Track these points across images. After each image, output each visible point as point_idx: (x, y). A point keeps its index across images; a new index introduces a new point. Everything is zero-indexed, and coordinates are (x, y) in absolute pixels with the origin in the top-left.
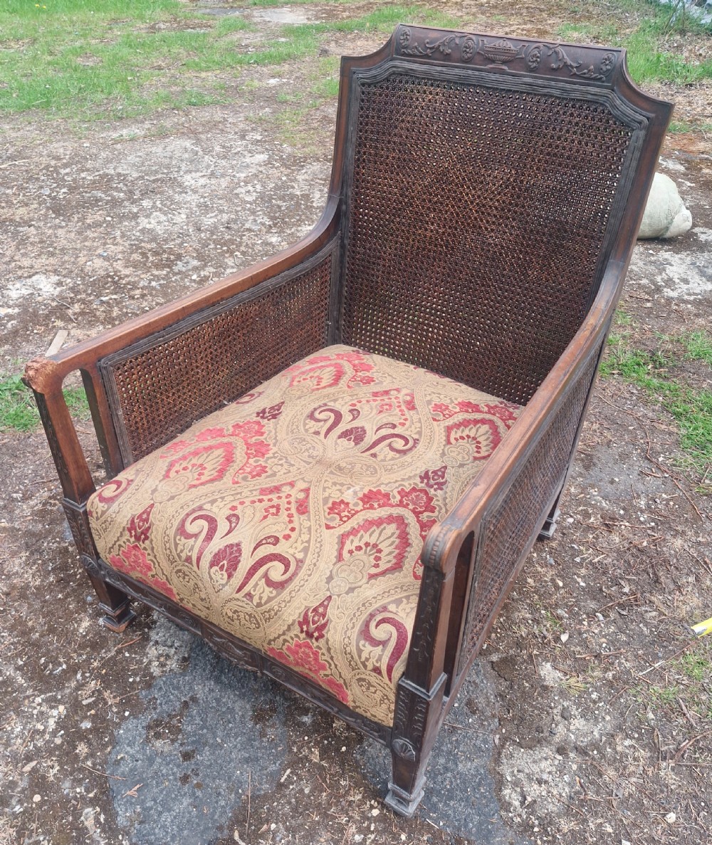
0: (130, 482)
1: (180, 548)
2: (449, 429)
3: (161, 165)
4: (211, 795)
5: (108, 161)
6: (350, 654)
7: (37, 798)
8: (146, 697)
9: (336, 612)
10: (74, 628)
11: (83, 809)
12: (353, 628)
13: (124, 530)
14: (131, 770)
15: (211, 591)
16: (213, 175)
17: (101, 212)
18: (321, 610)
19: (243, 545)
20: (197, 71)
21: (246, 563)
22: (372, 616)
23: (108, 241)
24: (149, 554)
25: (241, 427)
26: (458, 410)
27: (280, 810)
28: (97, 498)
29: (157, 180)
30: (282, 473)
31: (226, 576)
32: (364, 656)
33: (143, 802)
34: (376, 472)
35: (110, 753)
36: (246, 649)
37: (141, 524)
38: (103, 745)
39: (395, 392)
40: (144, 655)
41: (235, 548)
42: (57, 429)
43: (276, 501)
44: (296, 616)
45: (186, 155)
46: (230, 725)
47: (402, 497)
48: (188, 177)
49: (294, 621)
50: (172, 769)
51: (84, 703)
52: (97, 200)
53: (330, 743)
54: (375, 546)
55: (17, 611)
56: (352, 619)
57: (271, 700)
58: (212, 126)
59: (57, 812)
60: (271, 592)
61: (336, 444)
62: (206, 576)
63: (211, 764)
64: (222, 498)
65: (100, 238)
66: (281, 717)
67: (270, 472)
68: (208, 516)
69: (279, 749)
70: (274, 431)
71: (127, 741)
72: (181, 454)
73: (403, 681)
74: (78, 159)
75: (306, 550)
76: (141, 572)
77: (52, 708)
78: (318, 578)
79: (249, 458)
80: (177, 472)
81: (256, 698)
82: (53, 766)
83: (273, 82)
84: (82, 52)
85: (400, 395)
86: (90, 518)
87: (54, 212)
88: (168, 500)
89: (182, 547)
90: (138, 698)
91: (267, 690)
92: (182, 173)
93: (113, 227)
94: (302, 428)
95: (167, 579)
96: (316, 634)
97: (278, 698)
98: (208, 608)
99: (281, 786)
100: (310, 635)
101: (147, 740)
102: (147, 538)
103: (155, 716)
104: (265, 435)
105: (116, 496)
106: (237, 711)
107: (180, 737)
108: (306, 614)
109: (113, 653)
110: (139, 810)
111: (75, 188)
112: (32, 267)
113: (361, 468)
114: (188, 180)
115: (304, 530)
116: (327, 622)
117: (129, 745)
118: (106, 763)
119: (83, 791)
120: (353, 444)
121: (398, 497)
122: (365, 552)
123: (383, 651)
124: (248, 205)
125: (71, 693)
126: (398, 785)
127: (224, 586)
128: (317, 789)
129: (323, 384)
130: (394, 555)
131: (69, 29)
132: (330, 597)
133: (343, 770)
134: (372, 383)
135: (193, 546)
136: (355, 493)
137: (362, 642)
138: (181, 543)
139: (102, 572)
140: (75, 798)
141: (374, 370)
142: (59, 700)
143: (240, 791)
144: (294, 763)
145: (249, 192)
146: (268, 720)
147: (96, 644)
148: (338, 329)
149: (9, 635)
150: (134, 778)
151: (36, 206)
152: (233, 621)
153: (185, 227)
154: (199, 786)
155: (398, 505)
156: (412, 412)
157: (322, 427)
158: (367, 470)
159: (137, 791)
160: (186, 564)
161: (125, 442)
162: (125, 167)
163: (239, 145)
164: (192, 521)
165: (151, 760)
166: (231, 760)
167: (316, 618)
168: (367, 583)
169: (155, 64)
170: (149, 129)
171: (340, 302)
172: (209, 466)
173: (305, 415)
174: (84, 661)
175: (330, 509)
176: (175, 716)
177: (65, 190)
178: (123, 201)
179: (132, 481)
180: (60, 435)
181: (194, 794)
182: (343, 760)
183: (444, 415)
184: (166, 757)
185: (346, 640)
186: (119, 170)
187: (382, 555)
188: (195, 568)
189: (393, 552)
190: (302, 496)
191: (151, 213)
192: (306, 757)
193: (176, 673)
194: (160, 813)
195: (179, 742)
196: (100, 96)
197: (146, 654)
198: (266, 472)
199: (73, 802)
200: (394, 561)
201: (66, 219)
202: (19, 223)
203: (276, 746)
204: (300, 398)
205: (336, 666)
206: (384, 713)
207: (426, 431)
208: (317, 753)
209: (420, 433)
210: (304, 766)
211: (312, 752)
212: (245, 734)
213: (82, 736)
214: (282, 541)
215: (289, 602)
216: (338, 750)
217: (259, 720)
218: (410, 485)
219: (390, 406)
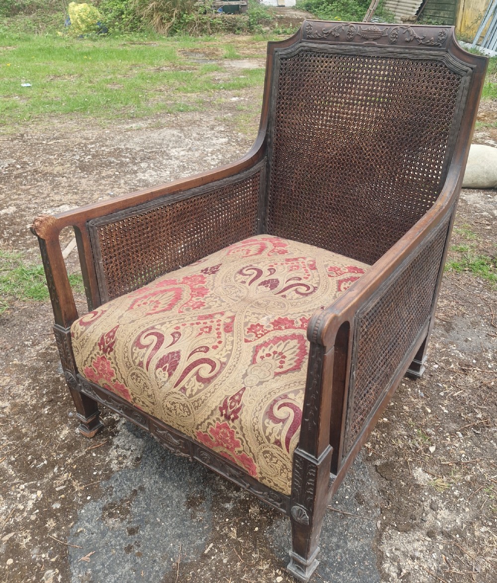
0: (103, 312)
1: (135, 355)
2: (340, 283)
3: (156, 144)
4: (148, 561)
5: (121, 141)
6: (257, 430)
7: (10, 561)
8: (105, 485)
9: (248, 399)
10: (57, 435)
11: (45, 570)
12: (260, 410)
13: (95, 345)
14: (87, 541)
15: (156, 388)
16: (190, 149)
17: (112, 169)
18: (237, 398)
19: (181, 353)
20: (185, 93)
21: (183, 365)
22: (275, 401)
23: (115, 186)
24: (112, 363)
25: (189, 278)
26: (347, 270)
27: (203, 576)
28: (79, 323)
29: (153, 152)
30: (215, 306)
31: (167, 375)
32: (268, 431)
33: (94, 565)
34: (285, 306)
35: (72, 527)
36: (181, 438)
37: (108, 340)
38: (67, 521)
39: (302, 259)
40: (107, 455)
41: (176, 355)
42: (53, 267)
43: (209, 324)
44: (218, 403)
45: (174, 138)
46: (168, 509)
47: (303, 323)
48: (174, 150)
49: (216, 407)
50: (119, 541)
51: (57, 489)
52: (111, 163)
53: (246, 524)
54: (281, 353)
55: (16, 422)
56: (260, 403)
57: (201, 491)
58: (193, 123)
59: (24, 573)
60: (200, 386)
61: (257, 289)
62: (153, 376)
63: (151, 538)
64: (170, 322)
65: (109, 184)
66: (208, 503)
67: (207, 306)
68: (158, 333)
69: (205, 527)
70: (212, 281)
71: (86, 519)
72: (143, 295)
73: (298, 450)
74: (100, 140)
75: (228, 356)
76: (106, 378)
77: (32, 492)
78: (236, 375)
79: (192, 297)
80: (139, 305)
81: (190, 489)
82: (27, 536)
83: (234, 99)
84: (111, 81)
85: (306, 262)
86: (72, 338)
87: (80, 169)
88: (130, 323)
89: (137, 355)
90: (99, 487)
91: (199, 483)
92: (169, 148)
93: (119, 178)
94: (233, 279)
95: (125, 382)
96: (232, 416)
97: (207, 489)
98: (153, 403)
99: (205, 557)
100: (227, 417)
101: (102, 519)
102: (112, 350)
103: (110, 501)
104: (206, 283)
105: (93, 321)
106: (174, 498)
107: (128, 517)
108: (226, 401)
109: (84, 453)
110: (89, 571)
111: (97, 156)
112: (61, 200)
113: (274, 304)
114: (173, 152)
115: (228, 343)
116: (241, 406)
117: (87, 521)
118: (68, 534)
119: (47, 556)
120: (269, 289)
121: (300, 323)
122: (273, 358)
123: (283, 427)
124: (213, 167)
125: (48, 482)
126: (297, 553)
127: (165, 382)
128: (234, 560)
129: (250, 254)
130: (295, 360)
131: (105, 69)
132: (245, 388)
133: (255, 545)
134: (286, 254)
135: (144, 354)
136: (268, 319)
137: (267, 420)
138: (136, 352)
139: (79, 385)
140: (40, 562)
141: (288, 246)
142: (38, 487)
143: (172, 559)
144: (217, 539)
145: (214, 159)
146: (198, 506)
147: (71, 446)
148: (264, 224)
149: (8, 439)
150: (89, 547)
151: (69, 165)
152: (171, 411)
153: (168, 179)
154: (139, 554)
155: (299, 328)
156: (313, 271)
157: (247, 279)
158: (278, 305)
159: (90, 557)
160: (139, 368)
161: (104, 284)
162: (132, 144)
163: (209, 134)
164: (146, 337)
165: (103, 534)
166: (167, 536)
167: (233, 404)
168: (273, 378)
169: (158, 89)
170: (150, 124)
171: (266, 205)
172: (162, 302)
173: (236, 272)
174: (61, 459)
175: (249, 329)
176: (126, 500)
177: (90, 157)
178: (128, 163)
179: (105, 311)
180: (55, 273)
181: (135, 561)
182: (255, 538)
183: (337, 274)
184: (116, 531)
185: (255, 419)
186: (128, 146)
187: (286, 360)
188: (145, 370)
189: (294, 358)
190: (229, 320)
191: (146, 171)
192: (226, 535)
193: (129, 469)
194: (107, 575)
195: (127, 520)
196: (120, 105)
197: (108, 455)
198: (204, 306)
199: (38, 564)
200: (295, 364)
201: (88, 173)
202: (56, 175)
203: (204, 525)
204: (233, 261)
205: (247, 442)
206: (283, 483)
207: (323, 282)
208: (235, 531)
209: (319, 283)
210: (224, 542)
211: (231, 531)
212: (179, 515)
213: (52, 514)
214: (211, 350)
215: (213, 393)
216: (252, 530)
217: (191, 505)
218: (309, 315)
219: (298, 267)
